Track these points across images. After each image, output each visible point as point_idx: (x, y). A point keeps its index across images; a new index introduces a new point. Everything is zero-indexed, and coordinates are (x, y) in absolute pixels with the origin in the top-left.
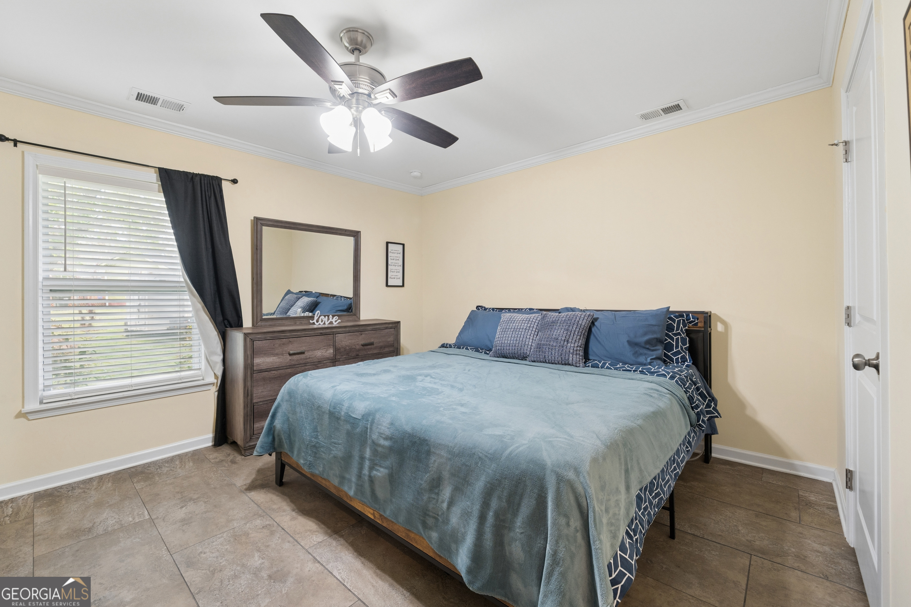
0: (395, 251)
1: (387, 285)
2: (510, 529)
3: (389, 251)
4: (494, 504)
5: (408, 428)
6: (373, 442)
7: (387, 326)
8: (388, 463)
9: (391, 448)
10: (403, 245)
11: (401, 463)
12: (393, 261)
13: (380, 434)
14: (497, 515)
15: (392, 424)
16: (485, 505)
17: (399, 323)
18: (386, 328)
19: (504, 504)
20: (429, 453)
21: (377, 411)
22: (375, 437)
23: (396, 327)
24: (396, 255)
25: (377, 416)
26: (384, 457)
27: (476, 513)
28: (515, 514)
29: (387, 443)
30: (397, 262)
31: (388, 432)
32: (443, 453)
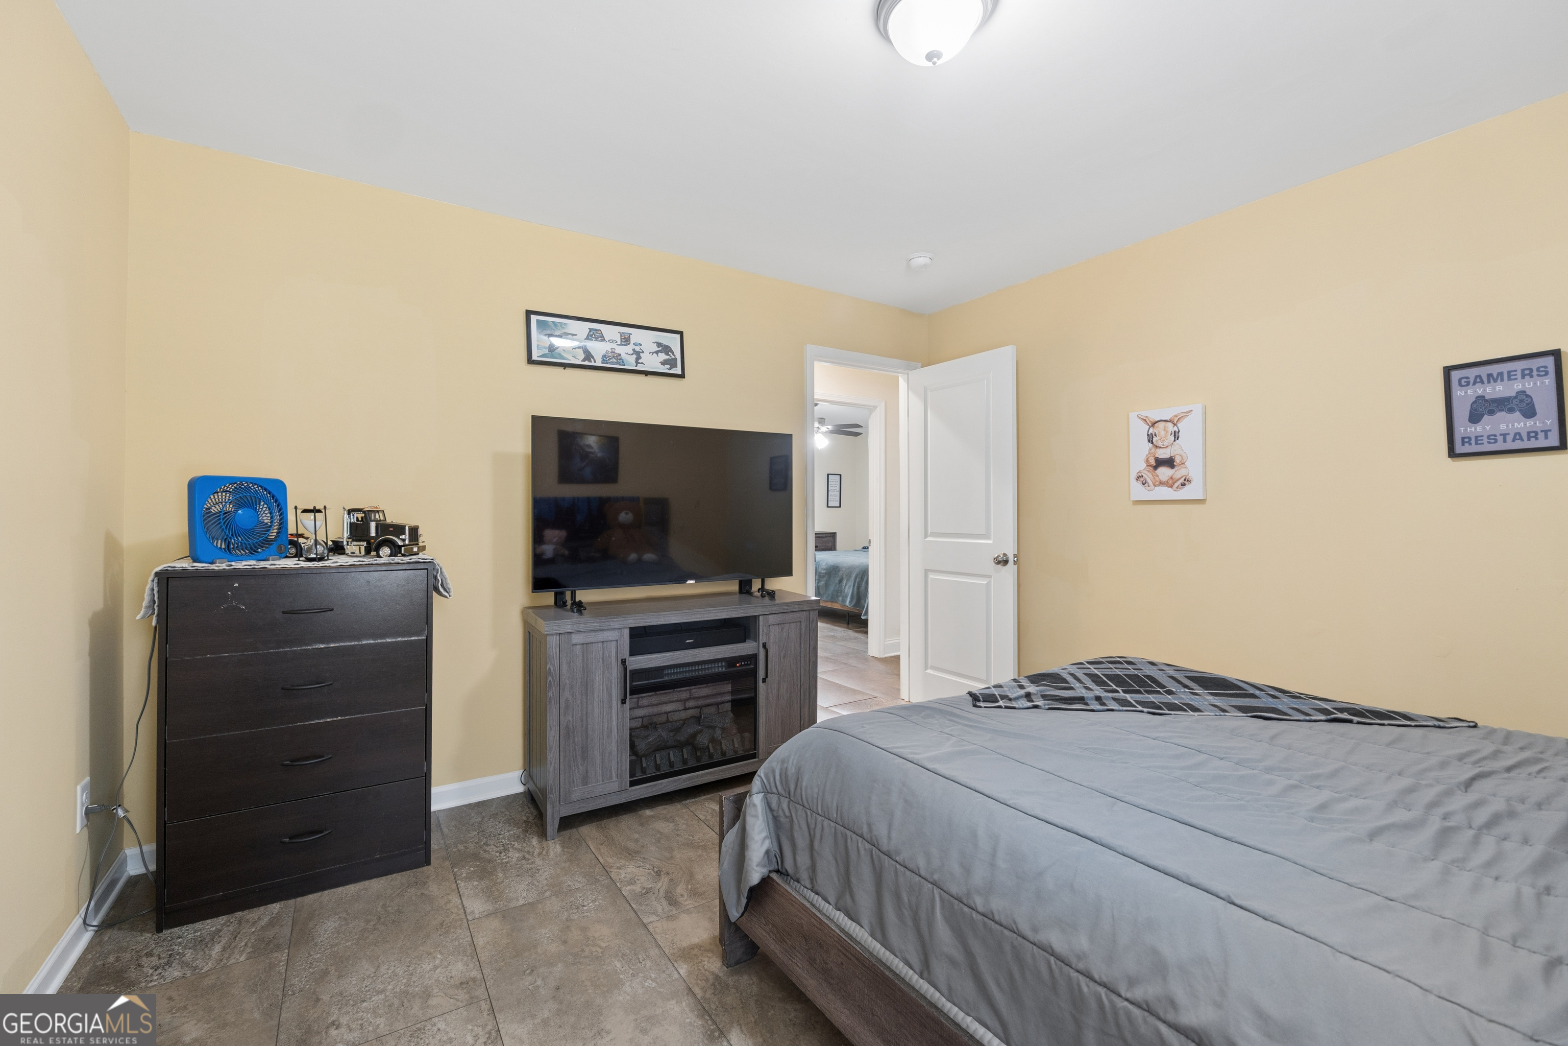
0: (834, 480)
1: (828, 507)
2: (861, 586)
3: (829, 480)
4: (857, 580)
5: (832, 564)
6: (819, 573)
7: (827, 535)
8: (825, 579)
9: (826, 573)
10: (840, 475)
11: (829, 578)
12: (832, 488)
13: (822, 569)
14: (858, 583)
15: (826, 564)
16: (855, 581)
17: (835, 533)
18: (827, 537)
19: (860, 579)
20: (839, 571)
21: (820, 561)
22: (819, 570)
23: (834, 536)
24: (834, 483)
25: (821, 562)
26: (824, 577)
27: (852, 585)
28: (863, 582)
29: (824, 571)
30: (836, 488)
31: (825, 567)
32: (844, 569)
